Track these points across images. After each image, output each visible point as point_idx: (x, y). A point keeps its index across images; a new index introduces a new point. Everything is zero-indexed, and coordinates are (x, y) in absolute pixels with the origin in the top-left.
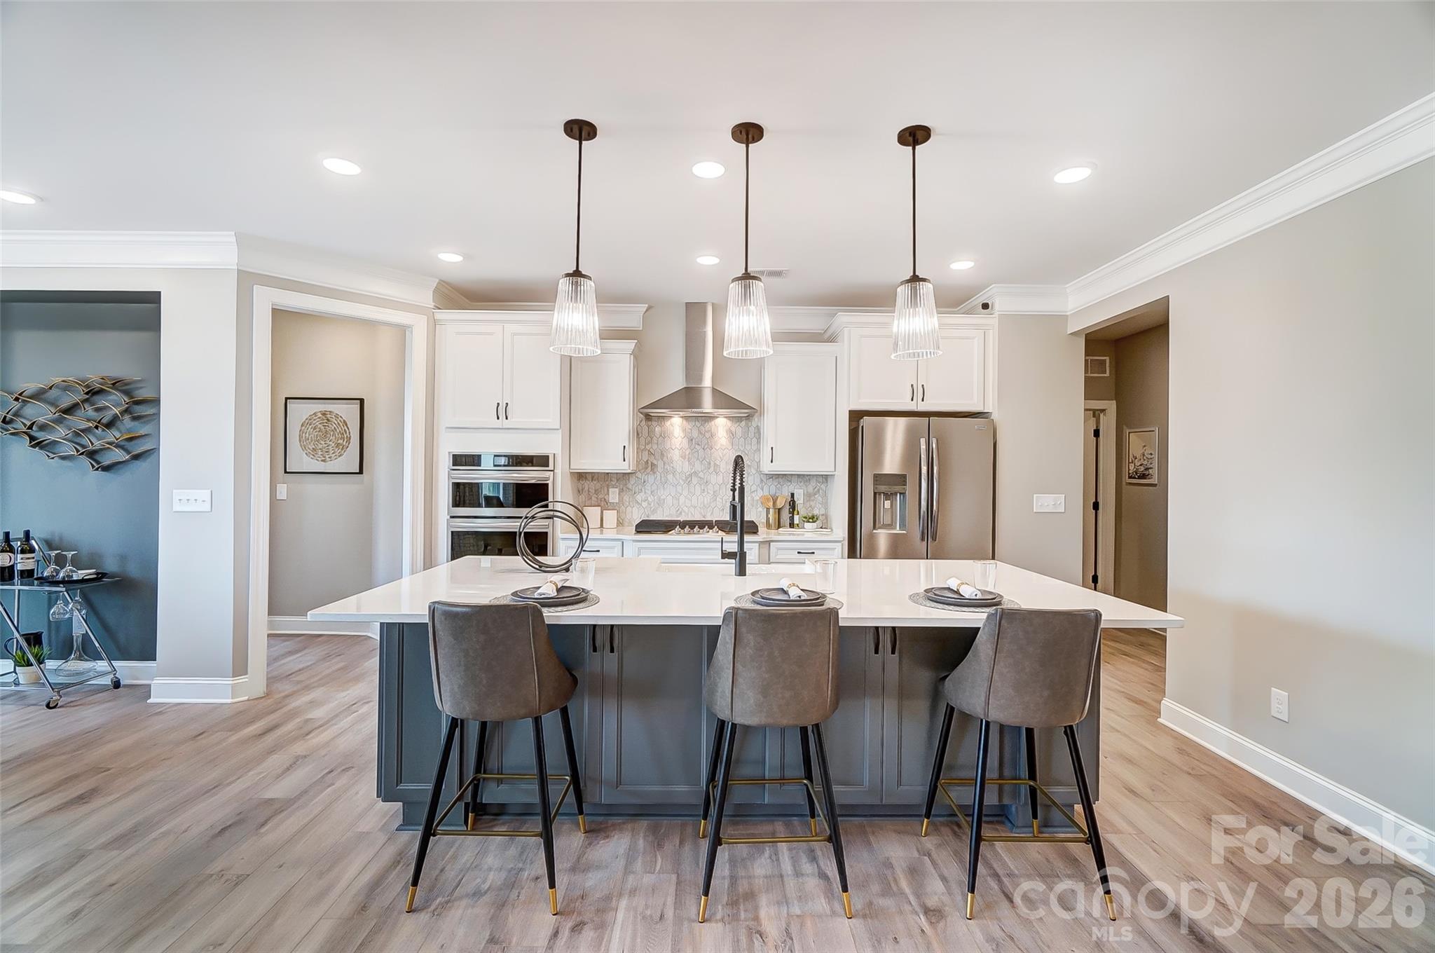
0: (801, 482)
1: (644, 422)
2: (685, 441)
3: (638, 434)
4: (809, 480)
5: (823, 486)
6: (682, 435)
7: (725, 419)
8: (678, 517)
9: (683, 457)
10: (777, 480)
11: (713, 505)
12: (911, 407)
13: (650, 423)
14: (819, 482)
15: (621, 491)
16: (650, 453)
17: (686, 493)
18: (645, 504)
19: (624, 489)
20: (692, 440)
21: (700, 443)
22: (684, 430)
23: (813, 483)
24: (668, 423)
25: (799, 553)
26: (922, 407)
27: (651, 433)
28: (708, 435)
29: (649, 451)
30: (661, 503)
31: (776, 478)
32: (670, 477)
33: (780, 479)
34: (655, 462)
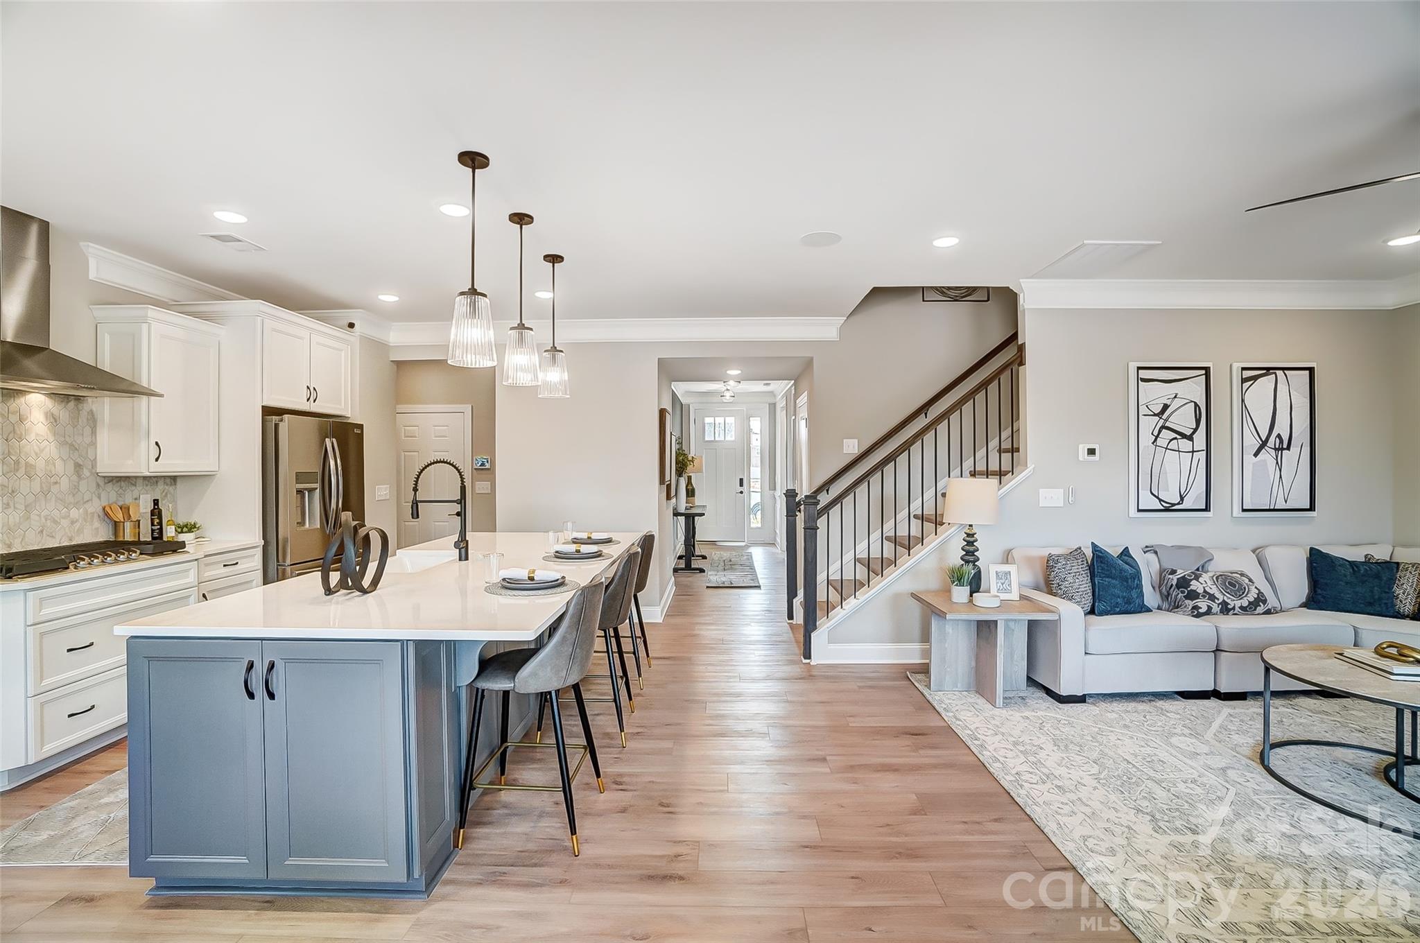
0: (147, 485)
4: (157, 482)
5: (171, 489)
10: (119, 484)
12: (305, 406)
14: (167, 485)
23: (161, 486)
25: (225, 566)
26: (314, 408)
31: (117, 482)
33: (123, 483)
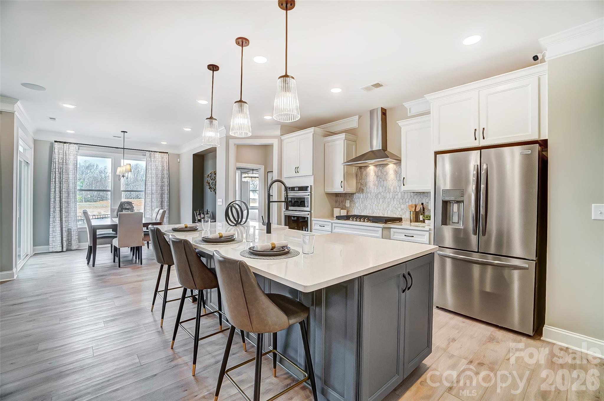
1: (359, 170)
2: (375, 177)
3: (356, 175)
6: (374, 174)
7: (393, 165)
8: (372, 214)
9: (374, 185)
11: (388, 209)
13: (361, 170)
15: (350, 202)
16: (361, 184)
17: (376, 203)
18: (359, 208)
19: (352, 201)
20: (378, 176)
21: (381, 177)
22: (375, 172)
24: (368, 169)
25: (405, 235)
27: (362, 174)
28: (385, 173)
29: (361, 183)
30: (365, 207)
32: (369, 195)
34: (363, 188)
